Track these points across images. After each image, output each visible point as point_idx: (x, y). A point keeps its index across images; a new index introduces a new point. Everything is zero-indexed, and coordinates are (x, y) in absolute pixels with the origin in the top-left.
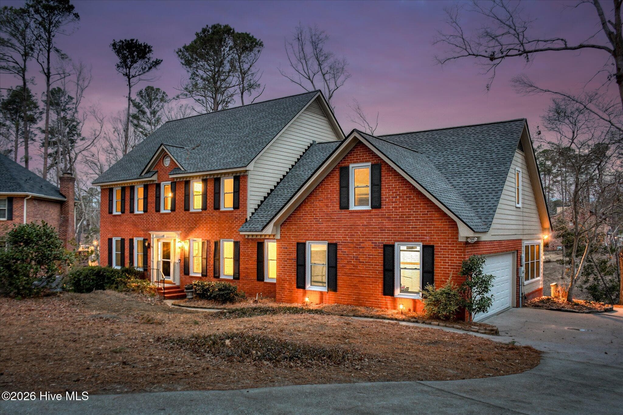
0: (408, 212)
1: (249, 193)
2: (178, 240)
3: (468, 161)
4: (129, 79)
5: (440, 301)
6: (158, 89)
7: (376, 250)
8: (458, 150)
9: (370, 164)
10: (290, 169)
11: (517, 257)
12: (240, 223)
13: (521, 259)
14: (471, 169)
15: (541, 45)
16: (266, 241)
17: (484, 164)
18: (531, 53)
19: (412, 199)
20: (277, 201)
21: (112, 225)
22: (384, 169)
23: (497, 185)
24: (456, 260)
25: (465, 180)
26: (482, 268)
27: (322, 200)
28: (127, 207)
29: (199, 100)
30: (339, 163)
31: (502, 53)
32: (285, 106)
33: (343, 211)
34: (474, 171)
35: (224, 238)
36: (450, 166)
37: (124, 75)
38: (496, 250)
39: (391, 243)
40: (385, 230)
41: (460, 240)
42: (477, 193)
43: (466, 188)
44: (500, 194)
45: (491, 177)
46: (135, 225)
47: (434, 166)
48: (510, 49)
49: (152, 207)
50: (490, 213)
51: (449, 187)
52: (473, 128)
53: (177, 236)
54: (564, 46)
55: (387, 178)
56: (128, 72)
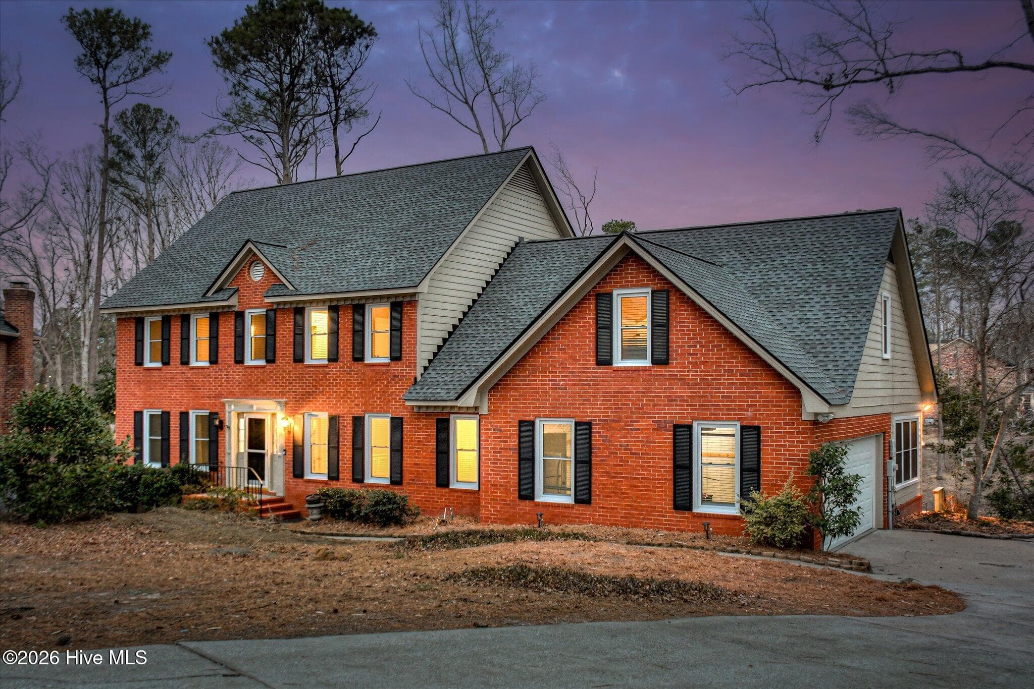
0: (716, 371)
1: (419, 332)
2: (280, 415)
3: (804, 282)
4: (105, 90)
5: (776, 517)
6: (159, 111)
7: (661, 434)
8: (784, 262)
9: (649, 290)
10: (483, 289)
11: (884, 443)
12: (402, 386)
13: (890, 446)
14: (811, 296)
15: (918, 63)
16: (452, 416)
17: (831, 288)
18: (899, 78)
19: (723, 350)
20: (467, 345)
21: (142, 386)
22: (673, 298)
23: (857, 325)
24: (798, 451)
25: (801, 315)
26: (844, 463)
27: (565, 349)
28: (175, 353)
29: (251, 137)
30: (595, 287)
31: (846, 76)
32: (469, 173)
33: (602, 369)
34: (816, 300)
35: (372, 412)
36: (773, 290)
37: (92, 80)
38: (854, 432)
39: (686, 421)
40: (676, 401)
41: (804, 418)
42: (824, 338)
43: (804, 329)
44: (864, 339)
45: (846, 311)
46: (190, 385)
47: (745, 289)
48: (860, 70)
49: (227, 352)
50: (848, 373)
51: (776, 328)
52: (808, 222)
53: (279, 407)
54: (957, 65)
55: (679, 315)
56: (101, 76)
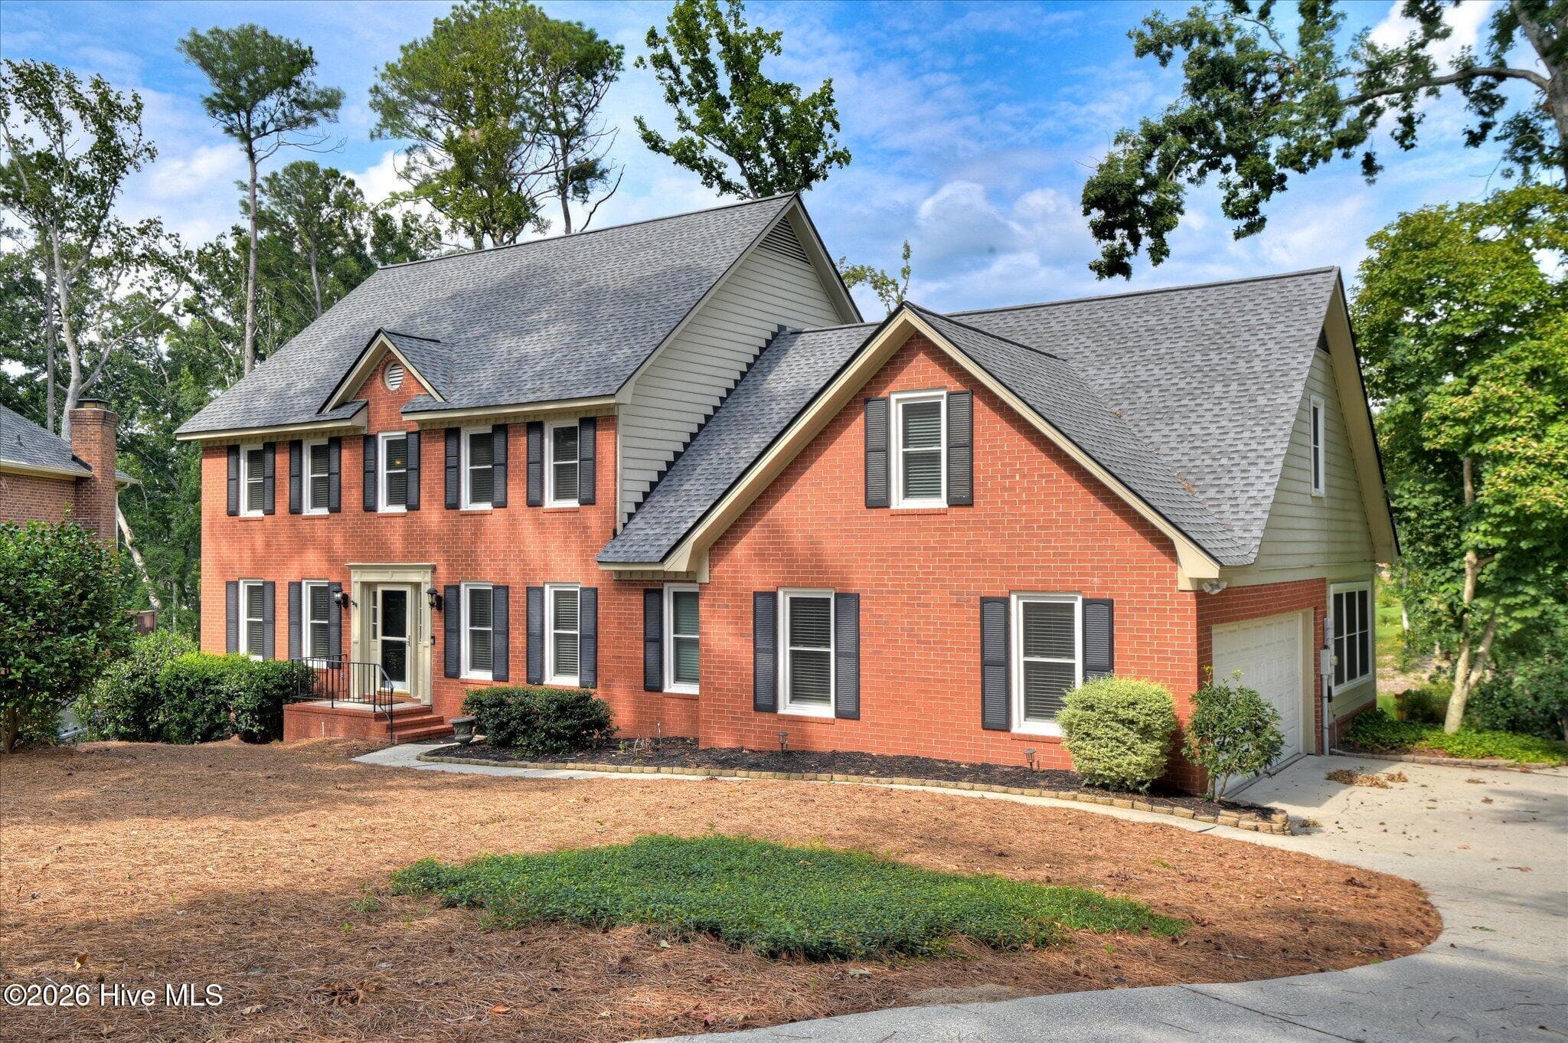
0: (1044, 514)
1: (621, 463)
2: (426, 585)
3: (1188, 380)
6: (330, 173)
7: (961, 612)
8: (1160, 352)
9: (944, 392)
10: (722, 400)
11: (1316, 625)
12: (596, 542)
13: (1324, 629)
14: (1198, 402)
16: (666, 586)
17: (1230, 388)
19: (1056, 481)
20: (691, 482)
21: (237, 545)
22: (980, 405)
23: (1269, 444)
24: (1171, 638)
27: (820, 484)
28: (282, 498)
30: (863, 389)
33: (875, 513)
35: (555, 580)
36: (1141, 393)
38: (1266, 607)
39: (1000, 593)
40: (985, 561)
41: (1180, 586)
43: (1186, 450)
44: (1278, 465)
47: (1100, 392)
49: (353, 495)
50: (1254, 516)
51: (1142, 449)
53: (424, 575)
55: (988, 429)
